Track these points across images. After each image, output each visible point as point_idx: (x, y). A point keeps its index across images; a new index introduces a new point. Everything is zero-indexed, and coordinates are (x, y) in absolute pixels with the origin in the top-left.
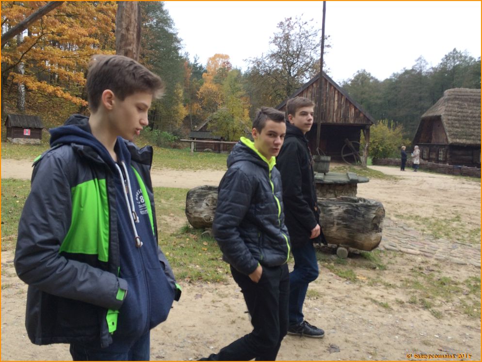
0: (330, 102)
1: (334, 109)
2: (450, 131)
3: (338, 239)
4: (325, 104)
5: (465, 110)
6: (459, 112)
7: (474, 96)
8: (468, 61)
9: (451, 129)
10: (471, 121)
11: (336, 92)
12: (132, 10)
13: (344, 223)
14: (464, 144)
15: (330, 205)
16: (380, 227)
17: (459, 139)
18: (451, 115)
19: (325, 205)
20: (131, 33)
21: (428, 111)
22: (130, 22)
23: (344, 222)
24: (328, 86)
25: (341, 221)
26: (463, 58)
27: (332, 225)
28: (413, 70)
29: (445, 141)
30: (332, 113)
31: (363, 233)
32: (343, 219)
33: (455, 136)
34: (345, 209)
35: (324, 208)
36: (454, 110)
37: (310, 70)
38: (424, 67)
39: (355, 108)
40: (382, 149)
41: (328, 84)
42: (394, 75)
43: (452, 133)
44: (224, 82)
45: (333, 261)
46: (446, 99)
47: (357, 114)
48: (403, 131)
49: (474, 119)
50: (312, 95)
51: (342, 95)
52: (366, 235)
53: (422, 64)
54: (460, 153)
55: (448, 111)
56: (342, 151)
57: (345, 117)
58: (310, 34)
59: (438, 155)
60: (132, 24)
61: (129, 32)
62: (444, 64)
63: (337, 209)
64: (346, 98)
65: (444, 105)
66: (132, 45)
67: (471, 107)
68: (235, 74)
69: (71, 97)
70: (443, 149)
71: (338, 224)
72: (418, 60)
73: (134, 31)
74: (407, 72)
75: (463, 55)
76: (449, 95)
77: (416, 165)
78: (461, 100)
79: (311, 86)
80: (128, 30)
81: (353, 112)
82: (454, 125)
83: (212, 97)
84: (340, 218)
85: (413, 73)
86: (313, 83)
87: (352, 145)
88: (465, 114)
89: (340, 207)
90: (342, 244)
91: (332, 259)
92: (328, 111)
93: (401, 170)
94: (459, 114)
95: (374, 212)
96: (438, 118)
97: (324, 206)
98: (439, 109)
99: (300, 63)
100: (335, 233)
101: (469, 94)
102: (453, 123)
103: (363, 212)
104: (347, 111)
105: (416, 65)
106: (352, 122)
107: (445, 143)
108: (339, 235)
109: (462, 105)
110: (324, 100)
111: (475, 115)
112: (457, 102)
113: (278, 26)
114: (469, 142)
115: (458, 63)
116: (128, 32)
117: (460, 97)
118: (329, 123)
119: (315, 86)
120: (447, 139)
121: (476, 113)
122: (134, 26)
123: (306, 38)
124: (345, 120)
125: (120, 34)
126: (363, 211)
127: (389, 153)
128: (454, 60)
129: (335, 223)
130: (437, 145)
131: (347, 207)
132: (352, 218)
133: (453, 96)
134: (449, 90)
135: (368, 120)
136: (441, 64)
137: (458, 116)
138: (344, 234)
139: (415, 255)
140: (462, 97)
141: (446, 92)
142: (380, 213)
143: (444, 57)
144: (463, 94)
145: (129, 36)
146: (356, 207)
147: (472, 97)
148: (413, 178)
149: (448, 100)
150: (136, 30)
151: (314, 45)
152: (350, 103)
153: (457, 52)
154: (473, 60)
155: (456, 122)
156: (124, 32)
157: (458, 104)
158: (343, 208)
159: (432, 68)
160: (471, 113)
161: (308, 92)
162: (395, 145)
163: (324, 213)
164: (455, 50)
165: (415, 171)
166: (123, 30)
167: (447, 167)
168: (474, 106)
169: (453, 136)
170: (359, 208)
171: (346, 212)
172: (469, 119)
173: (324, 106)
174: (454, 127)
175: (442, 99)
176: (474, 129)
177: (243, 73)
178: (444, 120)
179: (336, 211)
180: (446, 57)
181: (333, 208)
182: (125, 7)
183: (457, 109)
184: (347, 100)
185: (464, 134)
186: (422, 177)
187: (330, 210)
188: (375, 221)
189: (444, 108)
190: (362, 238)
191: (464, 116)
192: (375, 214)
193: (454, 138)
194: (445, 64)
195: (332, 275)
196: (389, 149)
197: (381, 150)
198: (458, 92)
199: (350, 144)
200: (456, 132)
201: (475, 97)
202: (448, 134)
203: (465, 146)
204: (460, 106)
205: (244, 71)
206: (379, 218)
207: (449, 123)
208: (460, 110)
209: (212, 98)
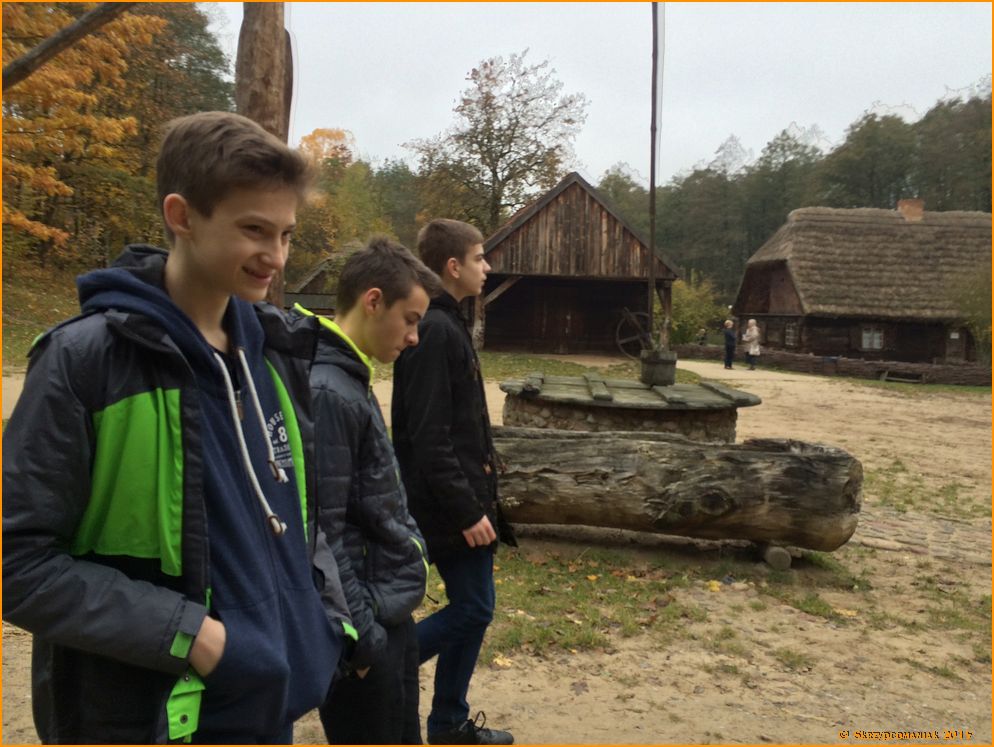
0: (592, 236)
1: (601, 250)
2: (805, 290)
3: (769, 531)
4: (582, 237)
5: (829, 249)
6: (819, 253)
7: (844, 222)
8: (810, 155)
9: (806, 286)
10: (843, 269)
11: (604, 213)
12: (276, 39)
13: (786, 497)
14: (833, 314)
15: (753, 460)
16: (857, 501)
17: (824, 304)
18: (804, 259)
19: (742, 460)
20: (274, 89)
21: (759, 251)
22: (272, 66)
23: (783, 494)
24: (587, 202)
25: (778, 493)
26: (799, 149)
27: (759, 502)
28: (708, 170)
29: (796, 309)
30: (597, 257)
31: (826, 515)
32: (782, 488)
33: (816, 298)
34: (785, 467)
35: (742, 466)
36: (810, 249)
37: (535, 167)
38: (730, 164)
39: (642, 247)
40: (678, 326)
41: (587, 197)
42: (675, 179)
43: (809, 293)
44: (337, 189)
45: (762, 576)
46: (793, 228)
47: (646, 260)
48: (714, 291)
49: (847, 266)
50: (556, 219)
51: (615, 221)
52: (830, 520)
53: (726, 160)
54: (827, 331)
55: (799, 251)
56: (617, 335)
57: (624, 264)
58: (533, 95)
59: (783, 336)
60: (277, 72)
61: (269, 87)
62: (766, 160)
63: (767, 468)
64: (624, 229)
65: (790, 240)
66: (276, 116)
67: (839, 244)
68: (362, 173)
69: (28, 222)
70: (794, 324)
71: (772, 499)
72: (718, 152)
73: (279, 87)
74: (697, 174)
75: (800, 142)
76: (797, 221)
77: (753, 356)
78: (820, 229)
79: (554, 203)
80: (266, 83)
81: (639, 255)
82: (811, 277)
83: (314, 219)
84: (776, 487)
85: (710, 175)
86: (557, 197)
87: (634, 319)
88: (830, 257)
89: (773, 463)
90: (777, 539)
91: (759, 573)
92: (589, 254)
93: (726, 368)
94: (820, 256)
95: (846, 471)
96: (781, 265)
97: (739, 462)
98: (782, 247)
99: (516, 153)
100: (765, 518)
101: (833, 218)
102: (809, 275)
103: (823, 472)
104: (627, 252)
105: (715, 161)
106: (636, 274)
107: (798, 313)
108: (774, 521)
109: (822, 239)
110: (581, 231)
111: (848, 258)
112: (813, 233)
113: (469, 76)
114: (842, 310)
115: (791, 158)
116: (266, 88)
117: (818, 224)
118: (593, 276)
119: (562, 202)
120: (800, 306)
121: (849, 255)
122: (280, 76)
123: (525, 103)
124: (624, 270)
125: (249, 93)
126: (822, 470)
127: (690, 333)
128: (785, 151)
129: (767, 498)
130: (781, 318)
131: (789, 463)
132: (803, 486)
133: (805, 223)
134: (796, 211)
135: (668, 270)
136: (761, 159)
137: (818, 261)
138: (786, 520)
139: (895, 550)
140: (823, 224)
141: (793, 215)
142: (856, 473)
143: (766, 146)
144: (823, 218)
145: (271, 98)
146: (807, 463)
147: (839, 224)
148: (756, 383)
149: (797, 230)
150: (283, 84)
151: (542, 118)
152: (632, 236)
153: (788, 138)
154: (818, 154)
155: (816, 272)
156: (258, 87)
157: (816, 237)
158: (780, 465)
159: (745, 167)
160: (841, 255)
161: (549, 214)
162: (701, 317)
163: (743, 478)
164: (784, 133)
165: (752, 369)
166: (256, 83)
167: (811, 360)
168: (844, 240)
169: (811, 300)
170: (815, 465)
171: (787, 472)
172: (838, 266)
173: (582, 242)
174: (812, 282)
175: (784, 228)
176: (849, 285)
177: (376, 171)
178: (793, 269)
179: (767, 472)
180: (770, 146)
181: (760, 465)
182: (260, 32)
183: (814, 247)
184: (625, 230)
185: (831, 294)
186: (772, 380)
187: (755, 471)
188: (849, 490)
189: (790, 246)
190: (822, 526)
191: (829, 261)
192: (847, 474)
193: (814, 304)
194: (769, 160)
195: (792, 612)
196: (691, 325)
197: (676, 329)
198: (813, 214)
199: (633, 317)
200: (817, 291)
201: (845, 225)
202: (802, 295)
203: (836, 318)
204: (820, 241)
205: (375, 167)
206: (855, 483)
207: (802, 275)
208: (820, 249)
209: (314, 223)
